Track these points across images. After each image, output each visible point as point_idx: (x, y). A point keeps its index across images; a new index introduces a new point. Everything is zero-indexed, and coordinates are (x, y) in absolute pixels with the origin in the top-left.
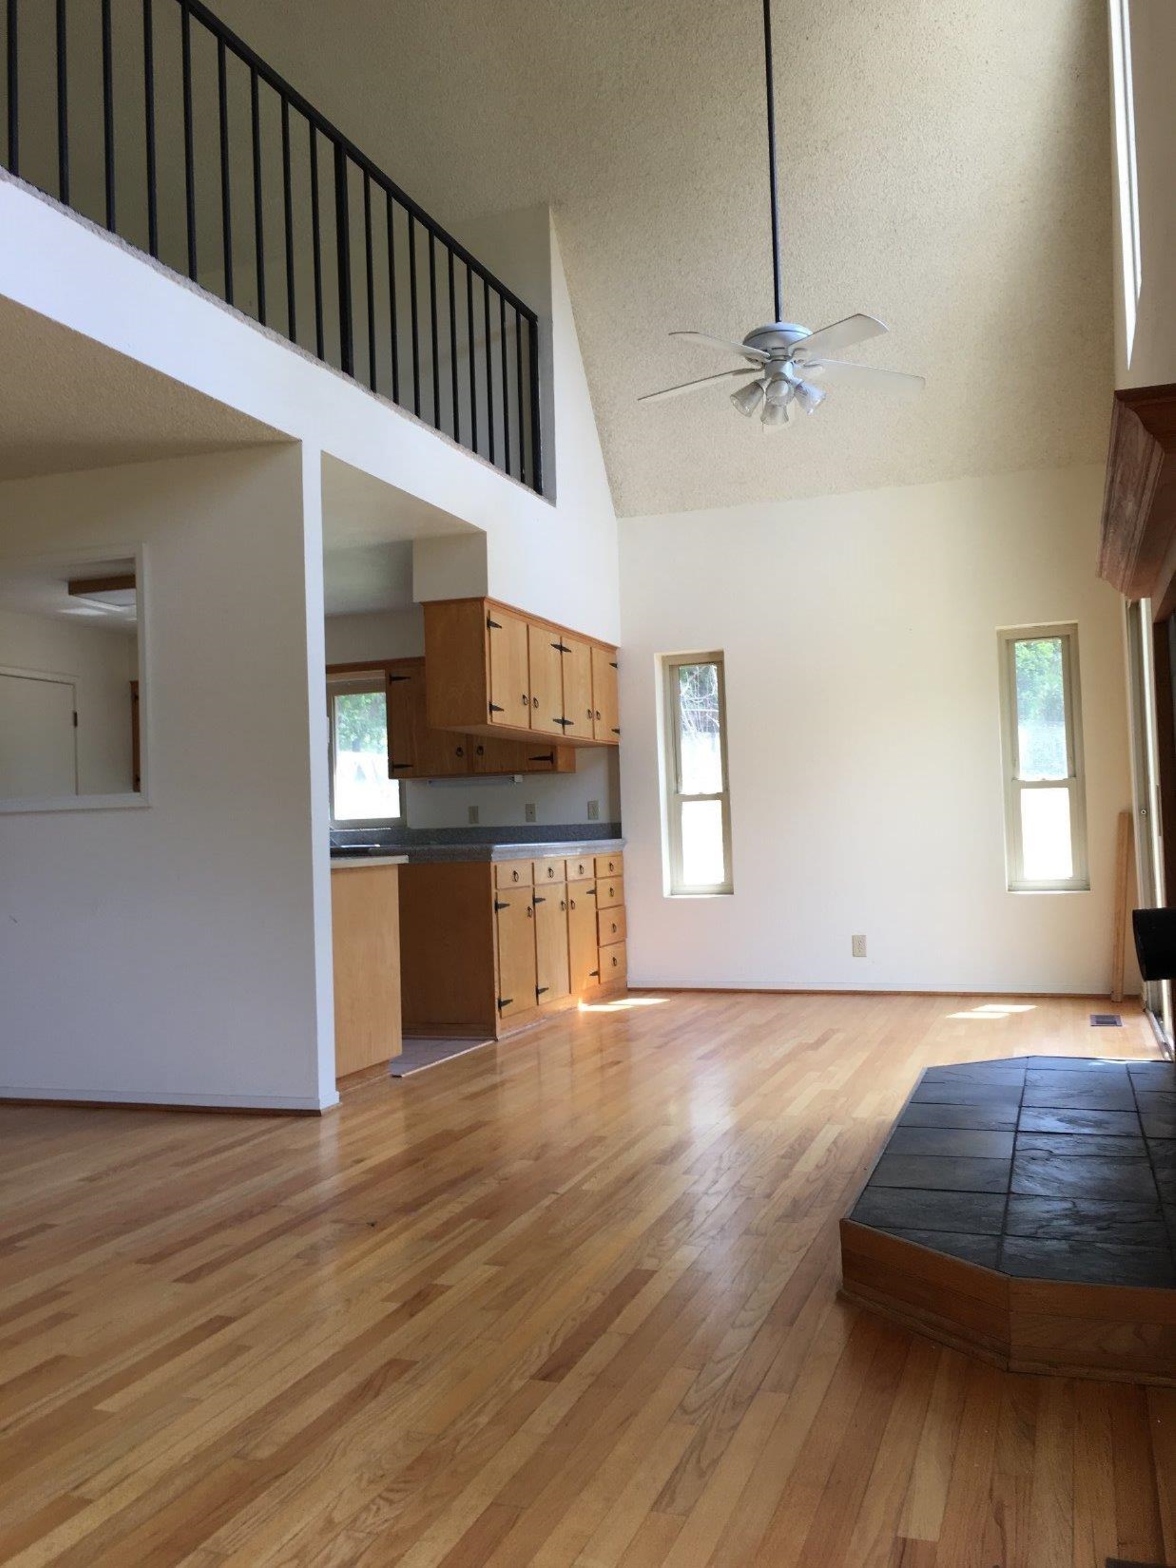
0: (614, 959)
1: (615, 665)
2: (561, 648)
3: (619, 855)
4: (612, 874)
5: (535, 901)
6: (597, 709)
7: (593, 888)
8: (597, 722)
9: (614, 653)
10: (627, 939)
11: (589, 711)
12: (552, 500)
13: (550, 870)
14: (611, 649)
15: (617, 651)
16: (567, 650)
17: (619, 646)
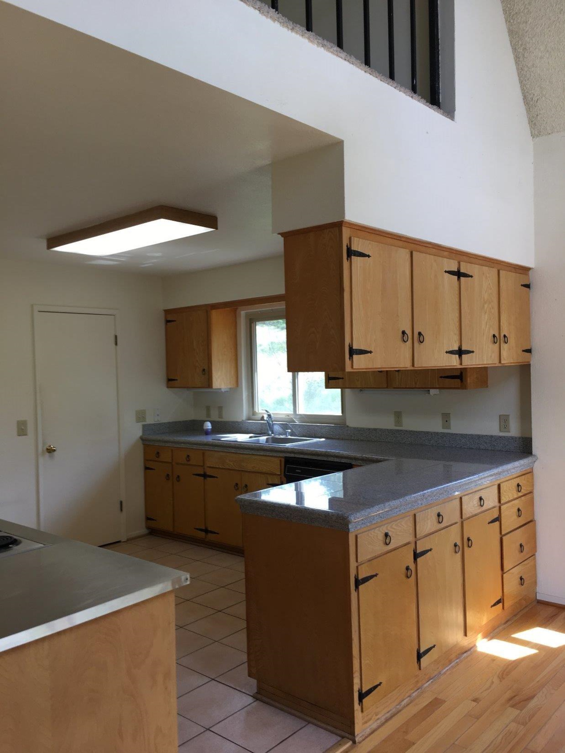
0: (521, 579)
1: (528, 286)
2: (459, 274)
3: (529, 473)
4: (520, 494)
5: (416, 556)
6: (504, 332)
7: (496, 515)
8: (504, 347)
9: (527, 275)
10: (537, 554)
11: (494, 336)
12: (450, 113)
13: (439, 515)
14: (524, 270)
15: (530, 272)
16: (466, 275)
17: (534, 267)
